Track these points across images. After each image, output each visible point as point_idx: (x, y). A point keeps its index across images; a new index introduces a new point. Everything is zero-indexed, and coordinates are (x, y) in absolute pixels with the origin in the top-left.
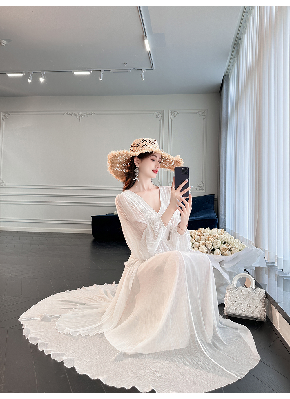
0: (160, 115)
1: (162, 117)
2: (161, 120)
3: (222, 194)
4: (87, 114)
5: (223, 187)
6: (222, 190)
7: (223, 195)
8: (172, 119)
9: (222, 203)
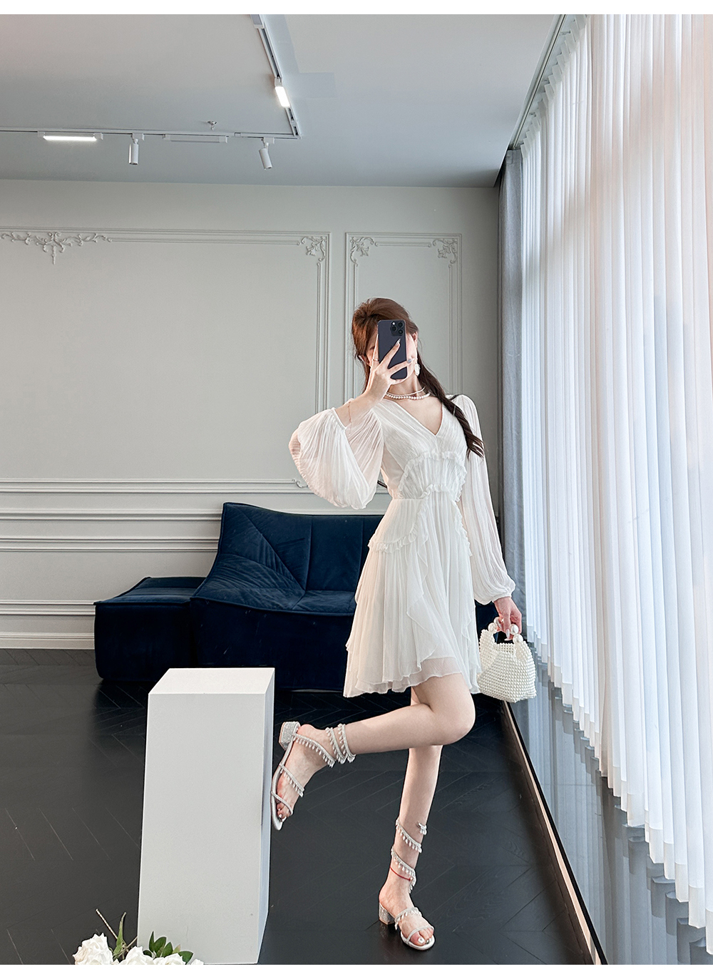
0: (318, 248)
1: (325, 256)
2: (322, 264)
4: (78, 241)
8: (354, 262)
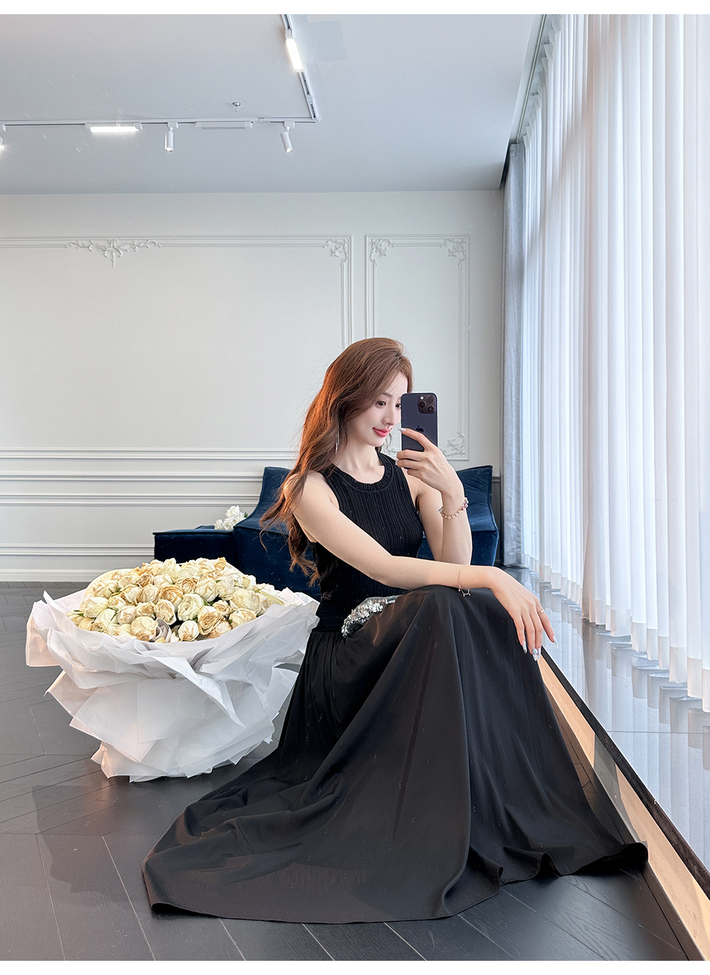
0: (341, 249)
1: (348, 257)
2: (345, 264)
3: (512, 466)
4: (133, 246)
5: (511, 445)
6: (510, 454)
7: (512, 468)
8: (373, 262)
9: (511, 488)
